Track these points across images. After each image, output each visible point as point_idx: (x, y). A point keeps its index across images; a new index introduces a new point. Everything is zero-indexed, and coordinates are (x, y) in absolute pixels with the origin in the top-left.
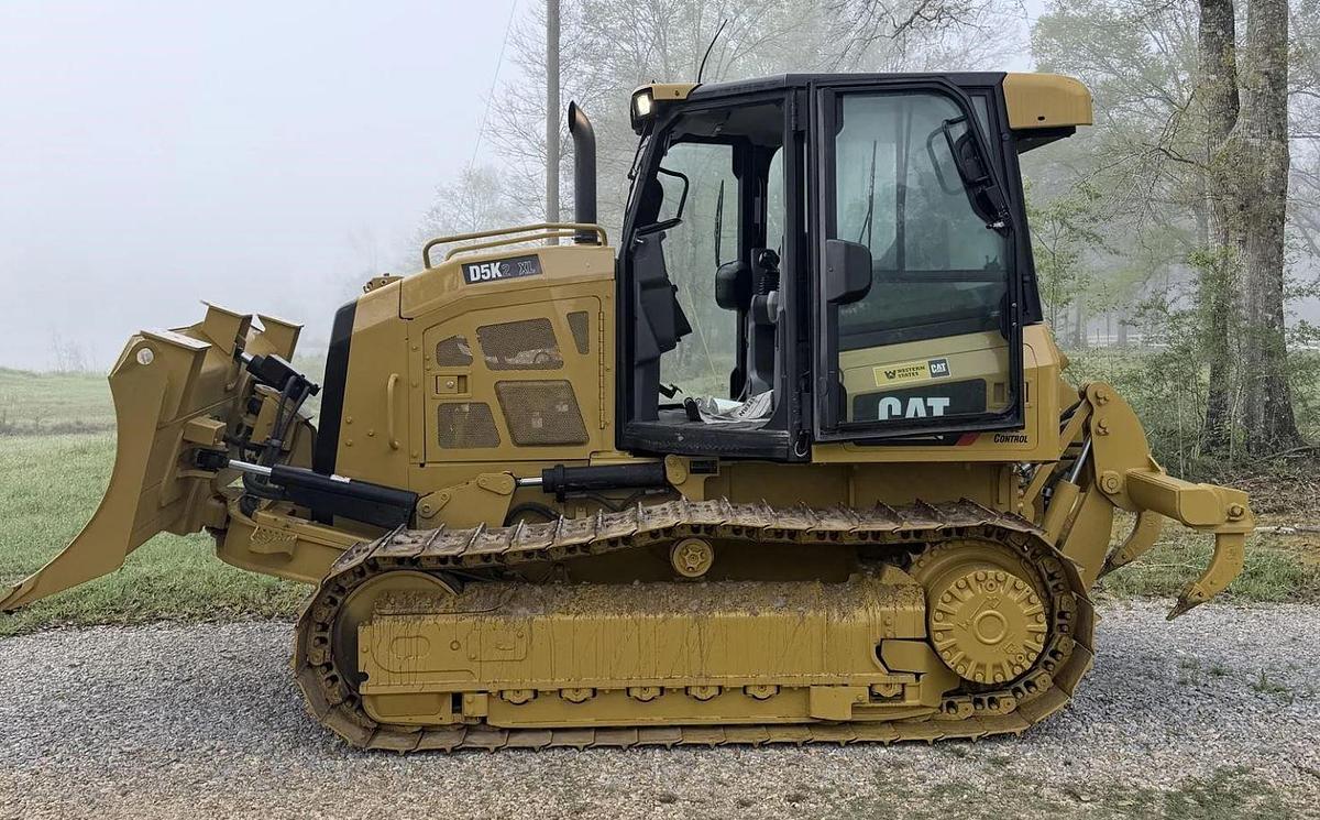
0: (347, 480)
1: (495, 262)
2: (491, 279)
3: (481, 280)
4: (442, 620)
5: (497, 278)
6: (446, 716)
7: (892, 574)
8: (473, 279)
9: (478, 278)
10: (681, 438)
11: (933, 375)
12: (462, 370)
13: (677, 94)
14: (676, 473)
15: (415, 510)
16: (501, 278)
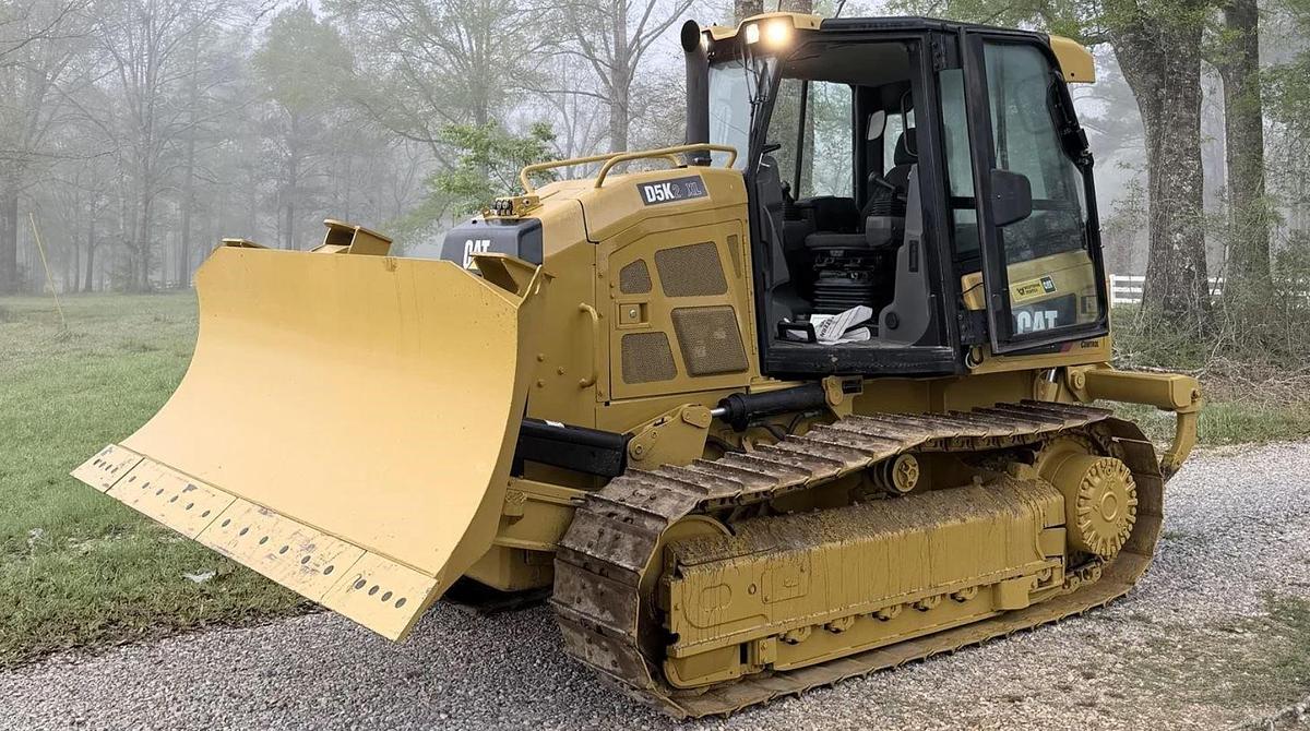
0: (560, 425)
1: (666, 182)
2: (665, 201)
3: (657, 202)
4: (740, 562)
5: (670, 200)
6: (736, 670)
7: (1024, 472)
8: (650, 200)
9: (654, 199)
10: (834, 360)
11: (1047, 291)
12: (641, 298)
13: (812, 25)
14: (835, 393)
15: (625, 450)
16: (674, 200)
